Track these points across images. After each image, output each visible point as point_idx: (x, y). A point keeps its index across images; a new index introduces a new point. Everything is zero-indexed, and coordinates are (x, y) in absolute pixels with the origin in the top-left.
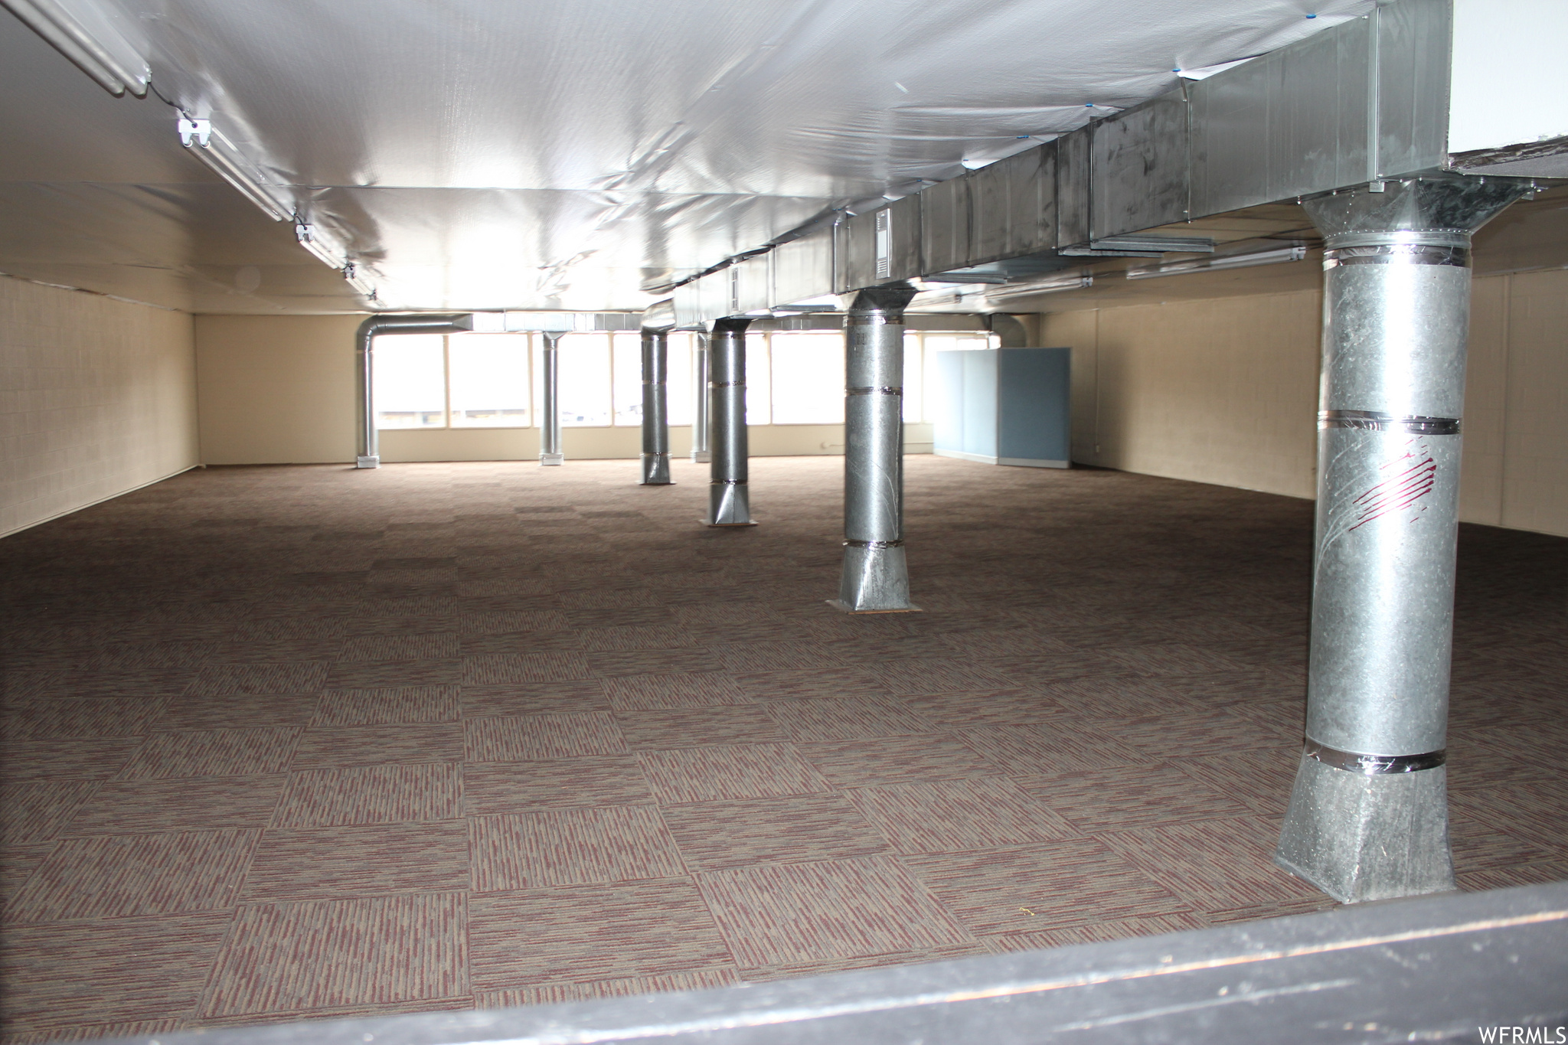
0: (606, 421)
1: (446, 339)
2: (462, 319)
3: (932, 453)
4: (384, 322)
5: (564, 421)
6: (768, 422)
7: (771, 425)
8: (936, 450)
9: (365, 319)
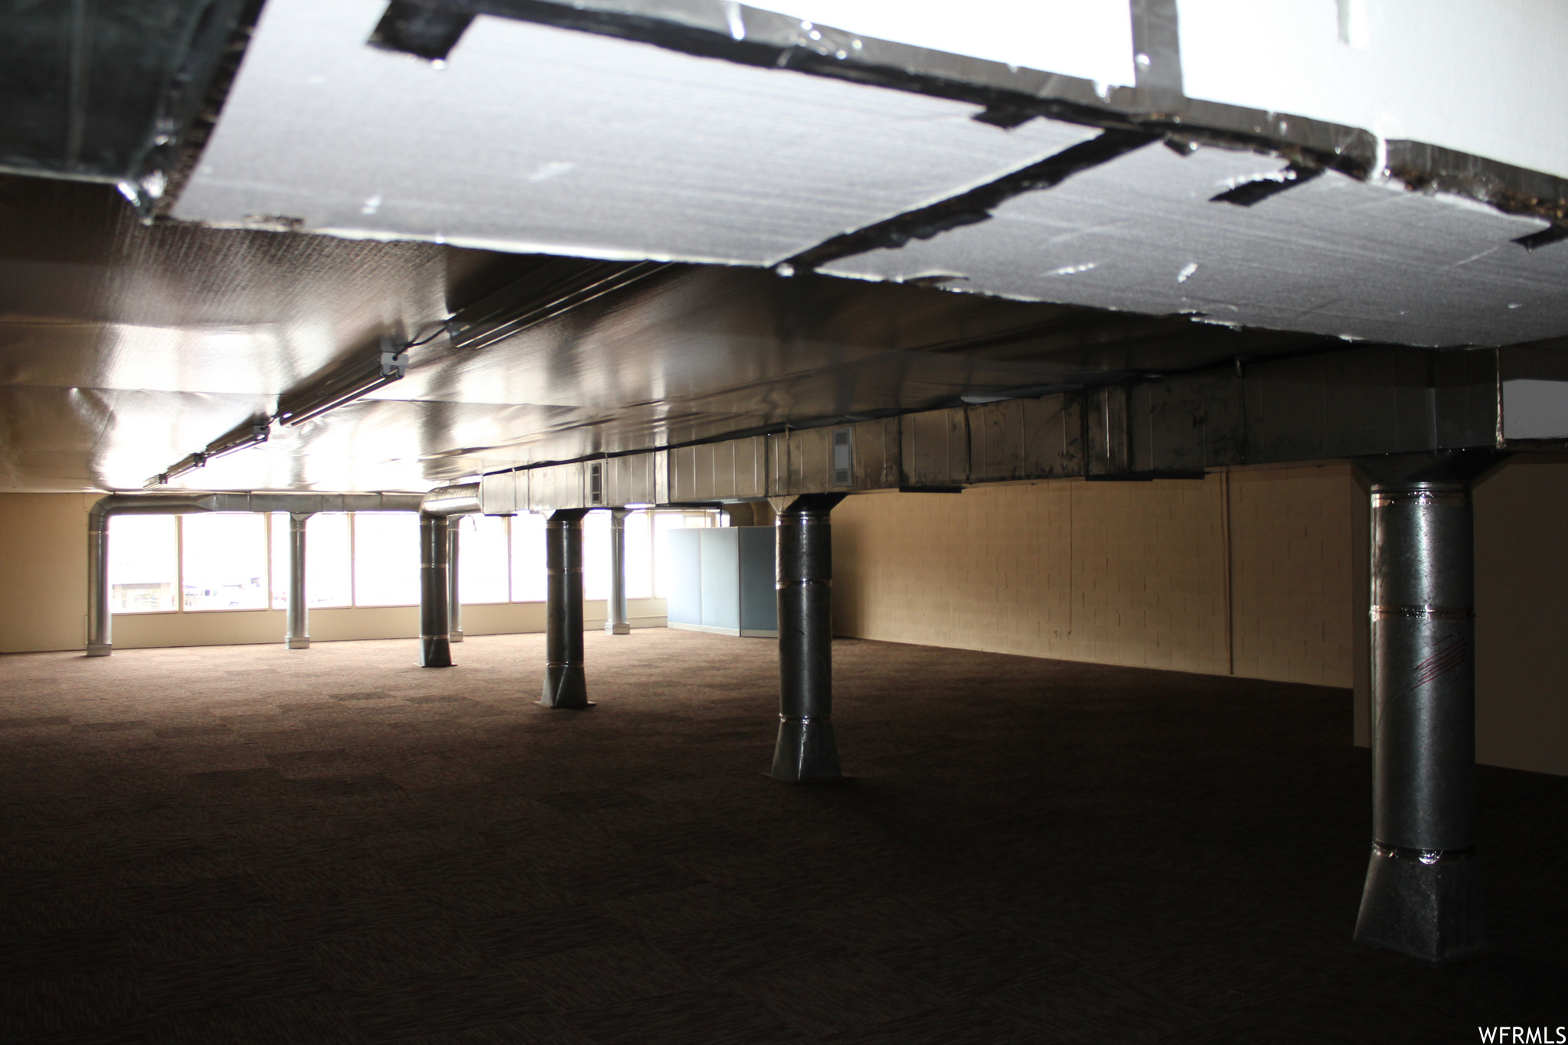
0: (346, 602)
1: (180, 521)
2: (207, 499)
3: (666, 627)
4: (121, 502)
5: (311, 601)
6: (507, 601)
7: (511, 603)
8: (669, 624)
9: (100, 498)
